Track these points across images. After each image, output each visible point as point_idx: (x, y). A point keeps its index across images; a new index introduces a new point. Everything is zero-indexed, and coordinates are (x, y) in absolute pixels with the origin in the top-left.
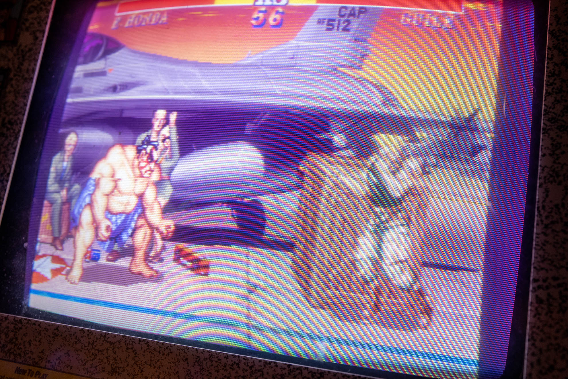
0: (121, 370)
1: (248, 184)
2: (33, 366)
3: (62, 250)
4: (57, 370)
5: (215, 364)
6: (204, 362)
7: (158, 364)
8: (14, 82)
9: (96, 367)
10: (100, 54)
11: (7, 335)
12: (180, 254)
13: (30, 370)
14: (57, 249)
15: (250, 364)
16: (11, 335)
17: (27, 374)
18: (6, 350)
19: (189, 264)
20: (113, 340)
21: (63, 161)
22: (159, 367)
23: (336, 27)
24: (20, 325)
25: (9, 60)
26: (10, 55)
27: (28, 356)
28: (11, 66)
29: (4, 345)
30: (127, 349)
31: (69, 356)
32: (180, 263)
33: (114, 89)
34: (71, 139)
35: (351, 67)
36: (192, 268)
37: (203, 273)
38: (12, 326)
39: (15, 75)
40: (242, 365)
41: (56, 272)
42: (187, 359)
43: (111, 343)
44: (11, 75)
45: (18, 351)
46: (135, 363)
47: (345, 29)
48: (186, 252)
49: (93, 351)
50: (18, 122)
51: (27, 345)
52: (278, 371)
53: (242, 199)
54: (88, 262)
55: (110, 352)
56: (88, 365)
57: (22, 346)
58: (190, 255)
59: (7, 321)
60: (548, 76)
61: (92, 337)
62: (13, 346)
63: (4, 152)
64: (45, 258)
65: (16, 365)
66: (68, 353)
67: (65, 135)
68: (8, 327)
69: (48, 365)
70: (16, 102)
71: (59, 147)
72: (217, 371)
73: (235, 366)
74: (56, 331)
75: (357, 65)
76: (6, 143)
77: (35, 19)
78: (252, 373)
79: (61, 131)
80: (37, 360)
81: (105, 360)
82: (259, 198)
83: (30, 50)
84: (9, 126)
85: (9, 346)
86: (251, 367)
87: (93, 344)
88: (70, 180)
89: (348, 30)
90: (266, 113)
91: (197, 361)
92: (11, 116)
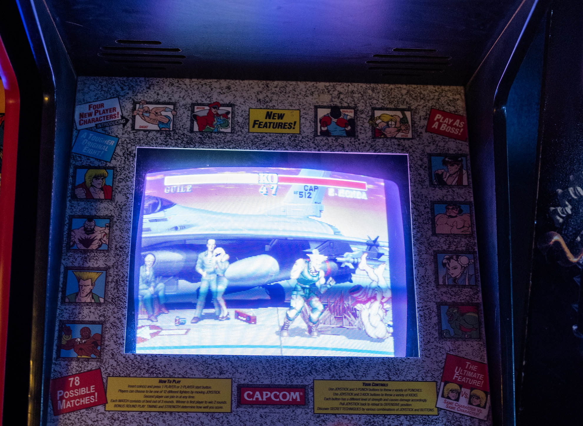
0: (225, 372)
1: (272, 276)
2: (170, 377)
3: (157, 321)
4: (186, 378)
5: (277, 362)
6: (271, 361)
7: (246, 366)
8: (117, 224)
9: (210, 373)
10: (159, 208)
11: (148, 364)
12: (238, 315)
13: (169, 380)
14: (152, 321)
15: (295, 359)
16: (151, 364)
17: (167, 382)
18: (150, 372)
19: (245, 319)
20: (217, 358)
21: (146, 271)
22: (247, 367)
23: (304, 196)
24: (156, 358)
25: (111, 211)
26: (111, 208)
27: (165, 373)
28: (113, 214)
29: (148, 370)
30: (227, 361)
31: (192, 369)
32: (239, 319)
33: (176, 228)
34: (149, 258)
35: (316, 216)
36: (246, 321)
37: (253, 323)
38: (150, 359)
39: (117, 220)
40: (291, 360)
41: (153, 335)
42: (261, 361)
43: (216, 360)
44: (115, 220)
45: (159, 372)
46: (233, 367)
47: (309, 197)
48: (241, 313)
49: (206, 365)
50: (127, 247)
51: (163, 368)
52: (310, 360)
53: (270, 283)
54: (178, 326)
55: (217, 364)
56: (205, 372)
57: (160, 369)
58: (244, 314)
59: (147, 357)
60: (413, 221)
61: (204, 358)
62: (154, 369)
63: (121, 265)
64: (143, 328)
65: (158, 379)
66: (191, 368)
67: (145, 256)
68: (148, 360)
69: (180, 376)
70: (122, 235)
71: (143, 263)
72: (279, 365)
73: (288, 361)
74: (181, 358)
75: (318, 215)
76: (121, 259)
77: (124, 186)
78: (297, 363)
79: (143, 253)
80: (172, 374)
81: (215, 368)
82: (279, 283)
83: (125, 205)
84: (121, 250)
85: (152, 370)
86: (296, 361)
87: (205, 362)
88: (154, 282)
89: (311, 198)
90: (275, 240)
91: (267, 362)
92: (121, 244)
